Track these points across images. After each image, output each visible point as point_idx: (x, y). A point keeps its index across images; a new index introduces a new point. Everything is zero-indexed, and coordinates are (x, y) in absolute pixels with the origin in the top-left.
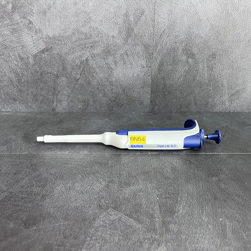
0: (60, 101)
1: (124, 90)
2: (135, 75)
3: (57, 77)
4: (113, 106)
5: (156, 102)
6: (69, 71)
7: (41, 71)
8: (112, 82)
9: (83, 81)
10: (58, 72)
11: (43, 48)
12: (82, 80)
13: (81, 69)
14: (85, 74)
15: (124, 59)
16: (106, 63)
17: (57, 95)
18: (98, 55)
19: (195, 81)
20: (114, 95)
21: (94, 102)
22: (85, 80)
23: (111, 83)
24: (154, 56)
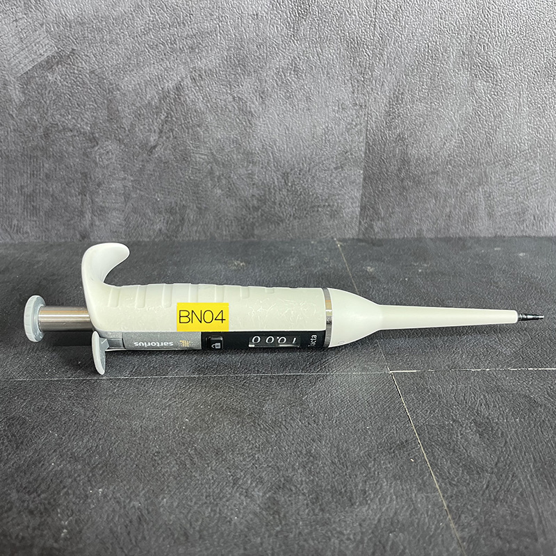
0: (101, 211)
1: (285, 176)
2: (319, 131)
3: (93, 140)
4: (253, 224)
5: (379, 209)
6: (126, 123)
7: (45, 123)
8: (252, 154)
9: (169, 152)
10: (94, 125)
11: (49, 53)
12: (165, 149)
13: (163, 117)
14: (172, 130)
15: (287, 84)
16: (234, 98)
17: (92, 193)
18: (210, 73)
19: (490, 147)
20: (256, 191)
21: (201, 211)
22: (174, 148)
23: (249, 156)
24: (377, 72)
